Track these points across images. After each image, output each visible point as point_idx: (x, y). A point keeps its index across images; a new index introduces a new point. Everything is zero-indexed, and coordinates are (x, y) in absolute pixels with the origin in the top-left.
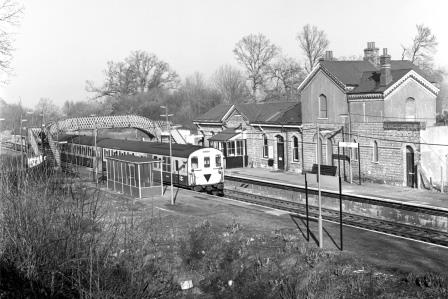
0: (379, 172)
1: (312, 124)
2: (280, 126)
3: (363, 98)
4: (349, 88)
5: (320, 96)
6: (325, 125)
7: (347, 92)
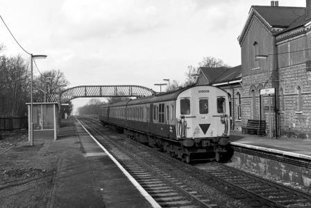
0: (303, 125)
1: (249, 77)
2: (227, 83)
3: (288, 37)
4: (276, 29)
5: (254, 45)
6: (258, 75)
7: (275, 34)
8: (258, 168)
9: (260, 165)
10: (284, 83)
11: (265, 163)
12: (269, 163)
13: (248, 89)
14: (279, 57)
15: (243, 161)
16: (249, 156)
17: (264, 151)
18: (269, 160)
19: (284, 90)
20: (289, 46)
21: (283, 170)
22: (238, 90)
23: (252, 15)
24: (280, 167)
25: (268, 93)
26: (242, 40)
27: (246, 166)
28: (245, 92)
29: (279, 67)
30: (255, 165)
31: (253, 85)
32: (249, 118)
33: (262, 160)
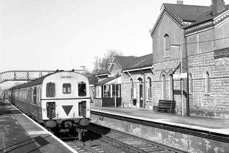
0: (211, 104)
1: (160, 63)
2: (139, 69)
3: (197, 30)
4: (186, 23)
5: (165, 36)
6: (168, 62)
7: (185, 27)
8: (180, 143)
9: (183, 140)
10: (193, 68)
11: (188, 139)
12: (192, 139)
13: (159, 74)
14: (188, 46)
15: (164, 137)
16: (170, 132)
17: (187, 129)
18: (192, 136)
19: (193, 75)
20: (198, 37)
21: (207, 145)
22: (149, 75)
23: (164, 12)
24: (204, 143)
25: (181, 77)
26: (153, 33)
27: (168, 140)
28: (156, 77)
29: (188, 55)
30: (177, 140)
31: (164, 71)
32: (160, 99)
33: (185, 136)
